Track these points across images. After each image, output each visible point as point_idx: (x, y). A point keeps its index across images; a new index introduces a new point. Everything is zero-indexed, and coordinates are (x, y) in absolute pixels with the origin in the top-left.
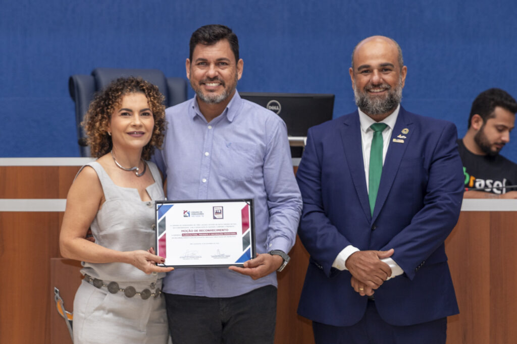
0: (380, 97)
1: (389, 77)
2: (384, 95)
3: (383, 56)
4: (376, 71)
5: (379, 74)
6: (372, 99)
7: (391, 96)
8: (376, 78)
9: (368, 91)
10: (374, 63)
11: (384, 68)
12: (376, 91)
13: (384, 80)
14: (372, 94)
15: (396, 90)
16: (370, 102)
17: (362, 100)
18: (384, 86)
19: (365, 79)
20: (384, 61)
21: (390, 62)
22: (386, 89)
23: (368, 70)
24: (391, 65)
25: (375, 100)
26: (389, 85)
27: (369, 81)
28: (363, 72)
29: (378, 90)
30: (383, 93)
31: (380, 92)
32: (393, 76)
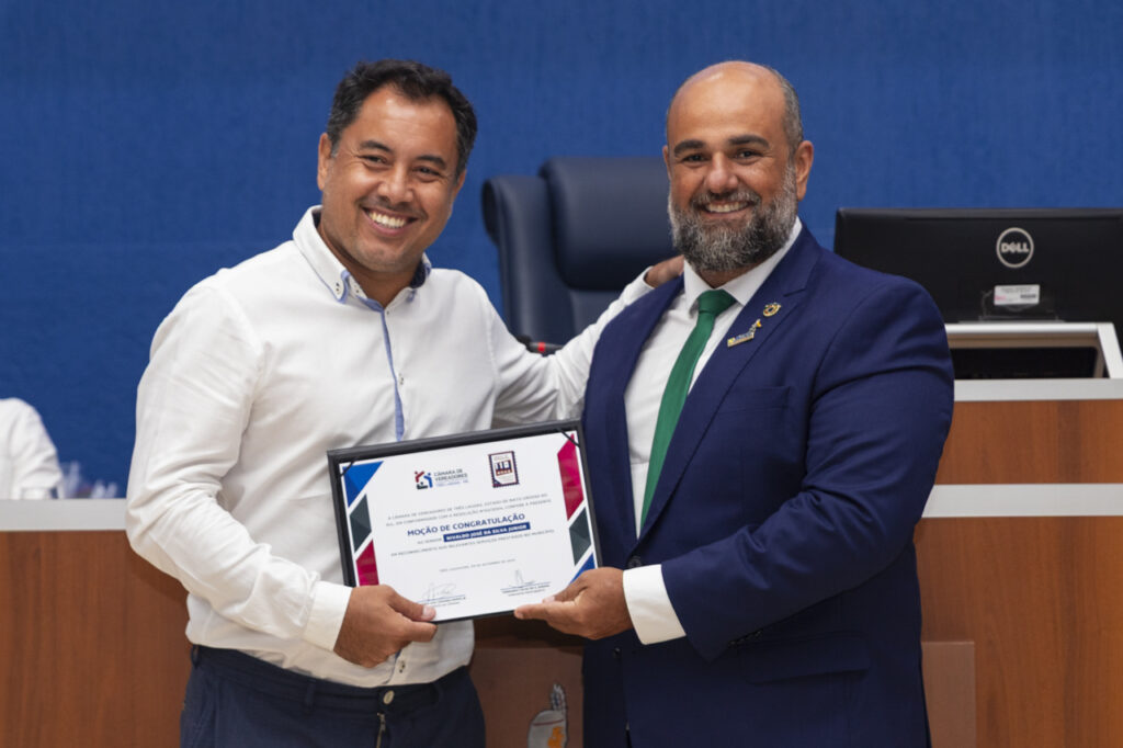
0: (728, 224)
1: (754, 173)
2: (743, 221)
3: (740, 117)
4: (718, 158)
5: (727, 166)
6: (708, 229)
7: (761, 222)
8: (717, 174)
9: (702, 208)
10: (714, 135)
11: (741, 149)
12: (719, 209)
13: (740, 179)
14: (711, 218)
15: (773, 208)
16: (703, 238)
17: (683, 231)
18: (741, 195)
19: (691, 176)
20: (739, 131)
21: (758, 134)
22: (750, 204)
23: (698, 154)
24: (759, 140)
25: (715, 233)
26: (756, 193)
27: (702, 182)
28: (687, 159)
29: (727, 208)
30: (738, 216)
31: (732, 212)
32: (768, 170)
